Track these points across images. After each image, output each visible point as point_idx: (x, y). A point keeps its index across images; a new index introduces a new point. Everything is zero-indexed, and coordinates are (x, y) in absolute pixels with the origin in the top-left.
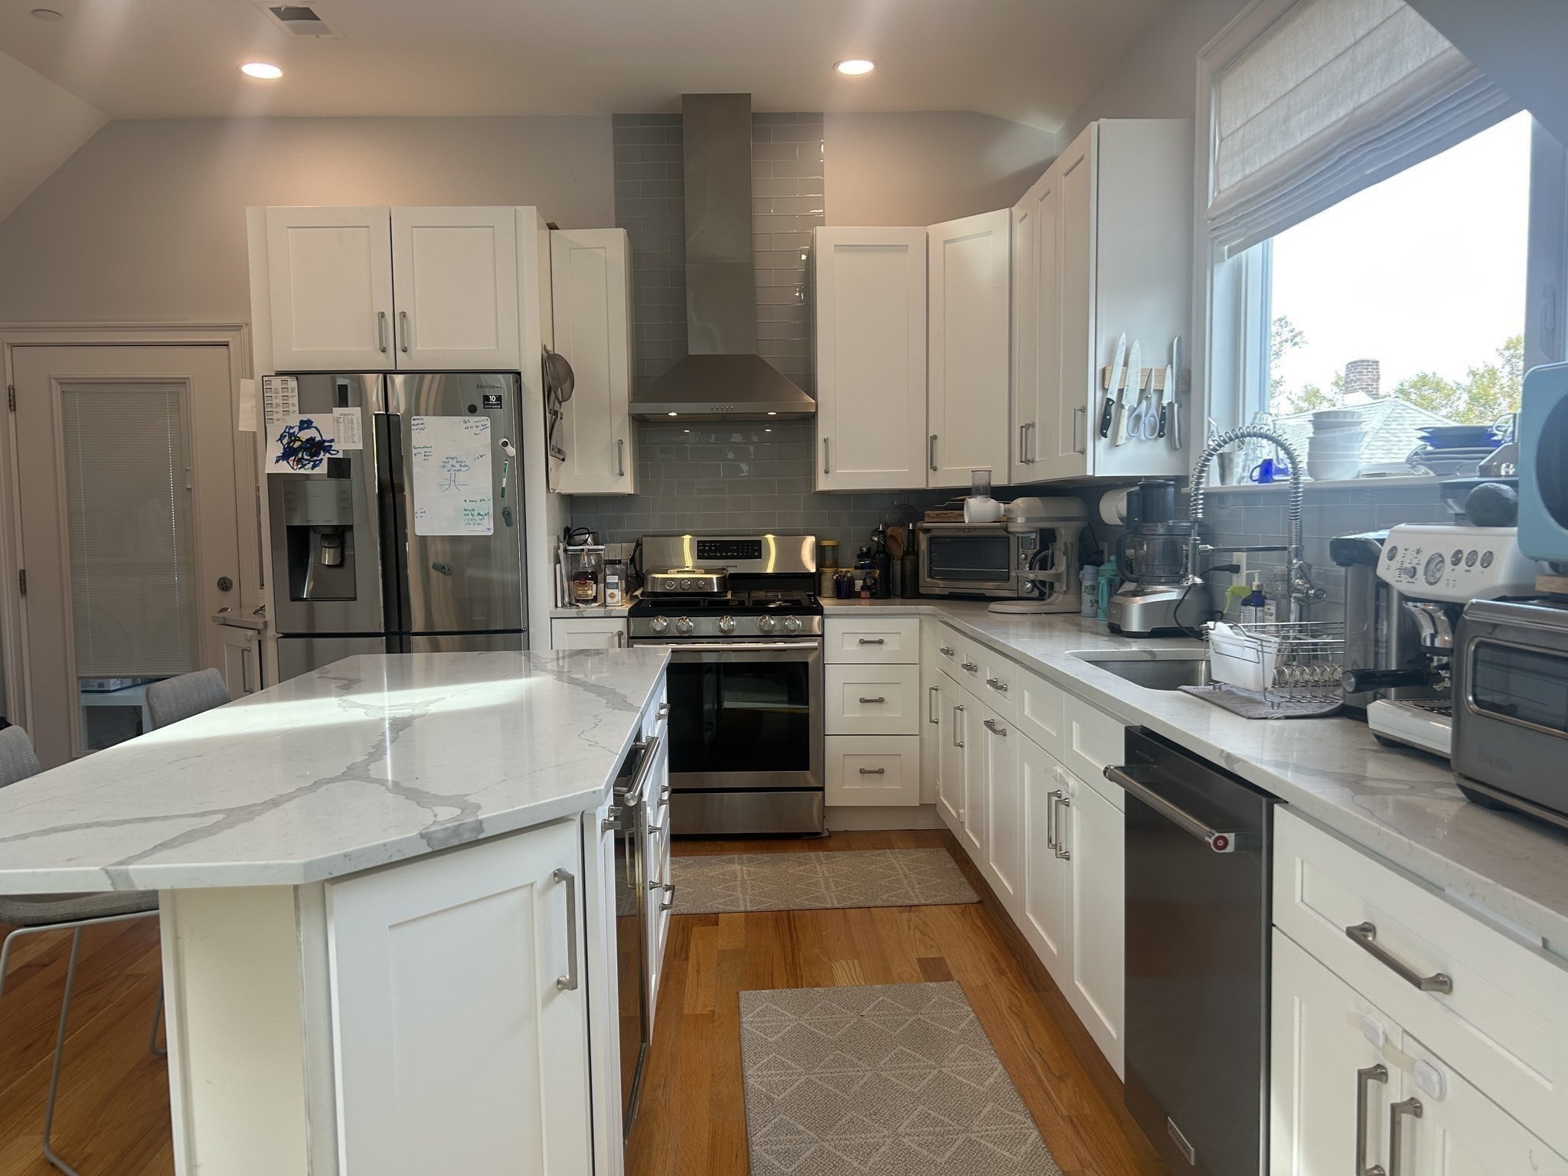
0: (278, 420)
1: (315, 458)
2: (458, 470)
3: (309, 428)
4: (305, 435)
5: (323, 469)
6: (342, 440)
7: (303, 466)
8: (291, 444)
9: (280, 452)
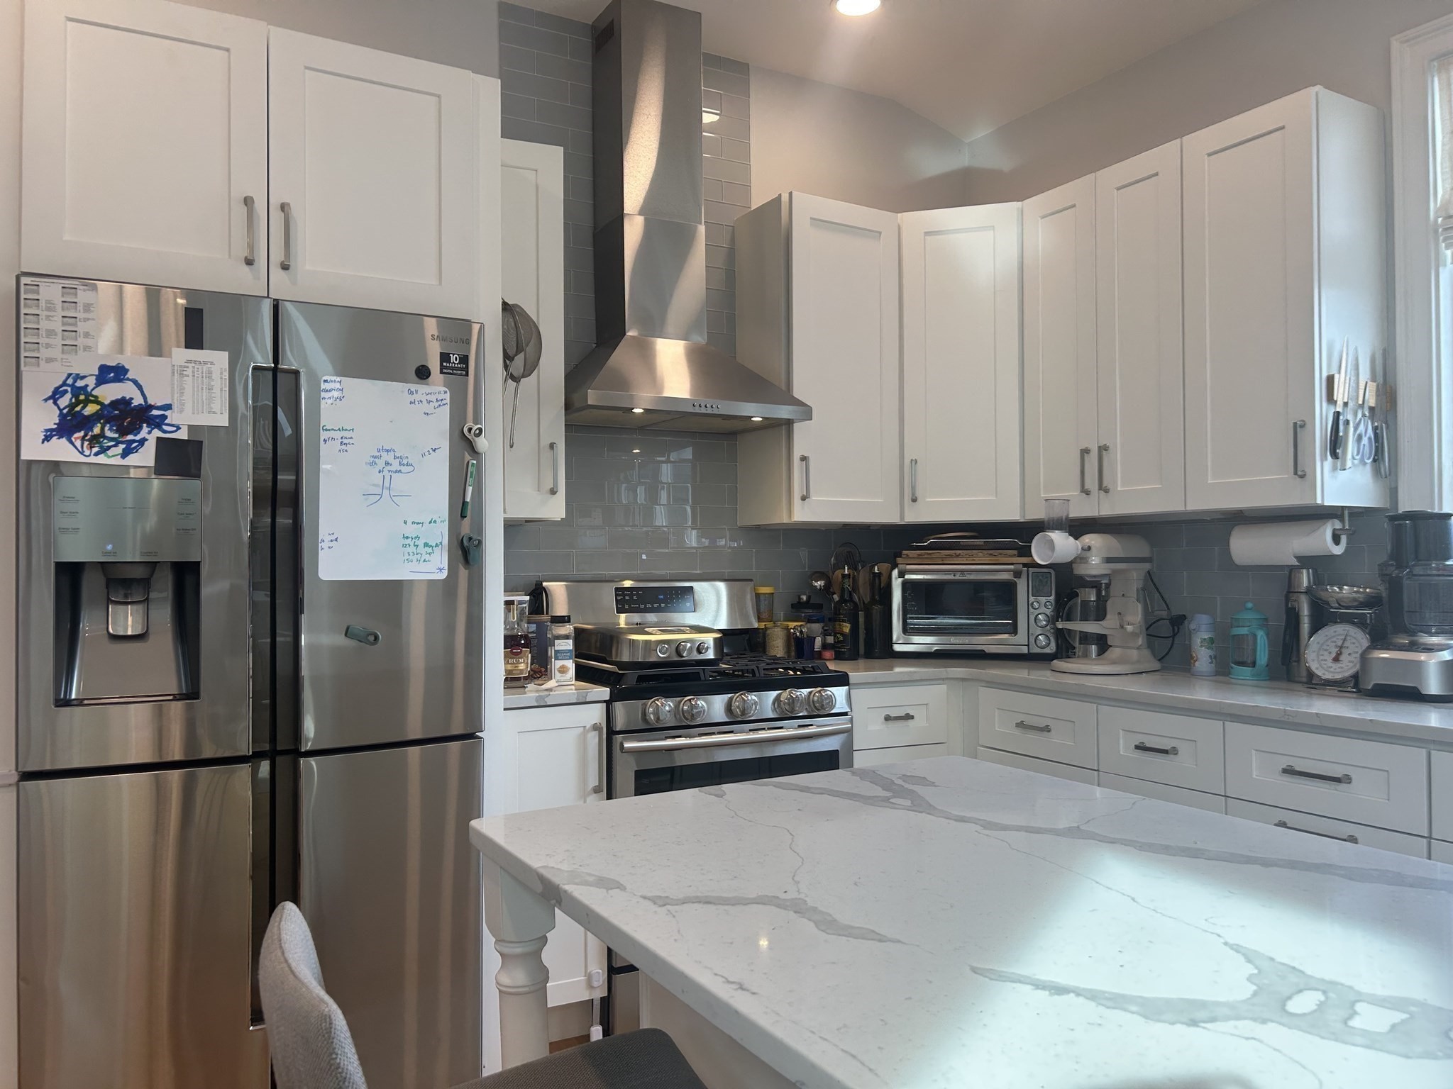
0: (49, 360)
1: (130, 437)
2: (396, 472)
3: (120, 381)
4: (110, 393)
5: (146, 457)
6: (188, 407)
7: (104, 450)
8: (78, 409)
9: (51, 418)
